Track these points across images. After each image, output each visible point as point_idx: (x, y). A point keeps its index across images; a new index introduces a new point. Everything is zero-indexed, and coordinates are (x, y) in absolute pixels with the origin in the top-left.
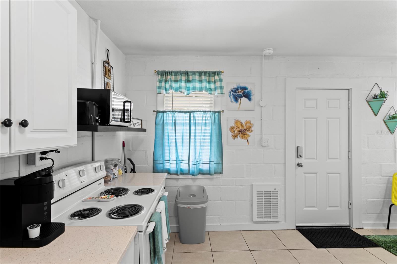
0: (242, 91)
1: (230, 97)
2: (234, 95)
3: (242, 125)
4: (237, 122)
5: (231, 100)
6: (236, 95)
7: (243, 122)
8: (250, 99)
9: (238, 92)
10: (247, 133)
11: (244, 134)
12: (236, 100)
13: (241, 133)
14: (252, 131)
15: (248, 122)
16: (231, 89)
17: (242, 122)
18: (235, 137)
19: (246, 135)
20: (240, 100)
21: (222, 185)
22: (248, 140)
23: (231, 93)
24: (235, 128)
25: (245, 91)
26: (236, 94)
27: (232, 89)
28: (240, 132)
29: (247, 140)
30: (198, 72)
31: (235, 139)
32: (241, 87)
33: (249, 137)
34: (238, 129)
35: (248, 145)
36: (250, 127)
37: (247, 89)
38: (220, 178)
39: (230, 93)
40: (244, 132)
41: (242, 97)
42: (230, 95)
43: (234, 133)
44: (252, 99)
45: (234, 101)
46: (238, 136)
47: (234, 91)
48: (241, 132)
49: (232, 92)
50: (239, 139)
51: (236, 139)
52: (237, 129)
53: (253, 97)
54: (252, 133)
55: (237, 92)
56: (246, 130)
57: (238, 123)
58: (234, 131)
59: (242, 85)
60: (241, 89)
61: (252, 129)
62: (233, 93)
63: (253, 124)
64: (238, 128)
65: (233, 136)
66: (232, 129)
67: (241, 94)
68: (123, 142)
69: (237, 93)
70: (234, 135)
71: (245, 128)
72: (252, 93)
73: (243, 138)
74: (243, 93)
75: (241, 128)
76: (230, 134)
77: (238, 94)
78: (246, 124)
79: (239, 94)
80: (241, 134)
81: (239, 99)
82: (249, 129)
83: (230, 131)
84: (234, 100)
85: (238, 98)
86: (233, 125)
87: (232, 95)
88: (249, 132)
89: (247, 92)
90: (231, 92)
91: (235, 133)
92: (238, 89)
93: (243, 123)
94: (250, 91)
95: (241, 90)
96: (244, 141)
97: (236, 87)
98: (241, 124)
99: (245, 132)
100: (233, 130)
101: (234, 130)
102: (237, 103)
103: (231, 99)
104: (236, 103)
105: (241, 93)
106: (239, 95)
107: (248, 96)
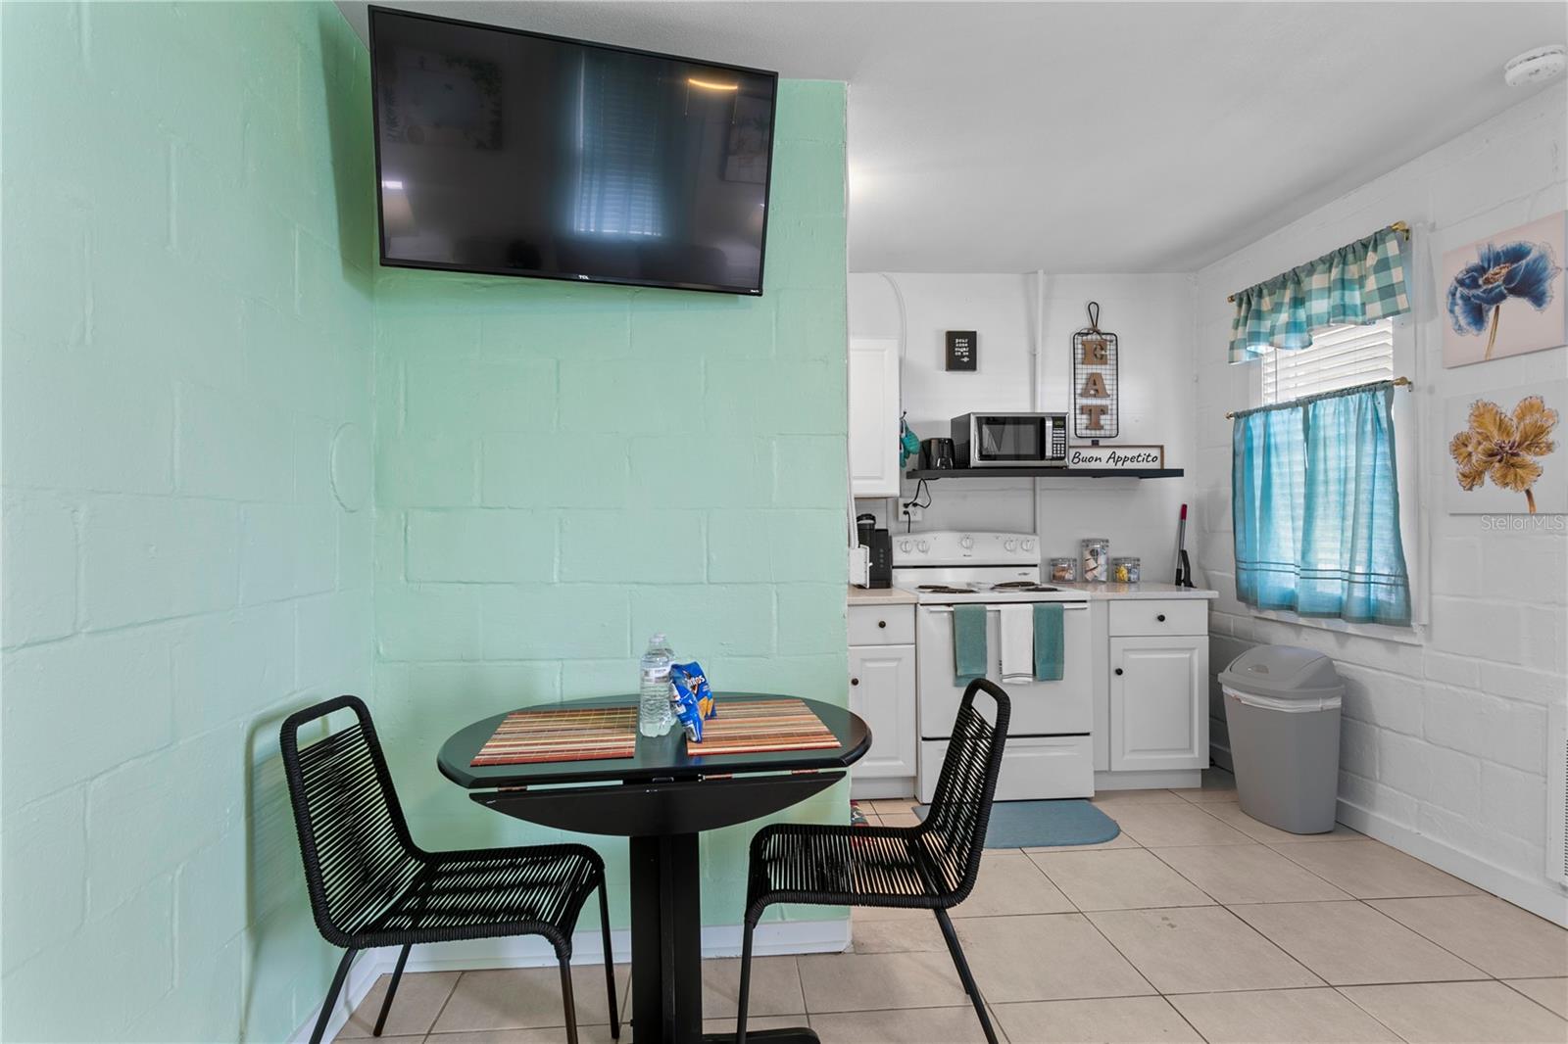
0: (1504, 271)
1: (1452, 311)
2: (1466, 299)
3: (1502, 427)
4: (1483, 412)
5: (1457, 321)
6: (1477, 297)
7: (1509, 408)
8: (1538, 299)
9: (1487, 281)
10: (1529, 458)
11: (1513, 465)
12: (1477, 316)
13: (1500, 461)
14: (1549, 447)
15: (1532, 406)
16: (1456, 279)
17: (1504, 411)
18: (1471, 479)
19: (1523, 467)
20: (1492, 313)
21: (1428, 679)
22: (1533, 492)
23: (1458, 295)
24: (1474, 441)
25: (1515, 265)
26: (1479, 292)
27: (1460, 276)
28: (1492, 455)
29: (1528, 492)
30: (1322, 260)
31: (1470, 489)
32: (1498, 253)
33: (1535, 478)
34: (1486, 445)
35: (1532, 512)
36: (1541, 431)
37: (1528, 253)
38: (1420, 646)
39: (1454, 295)
40: (1513, 455)
41: (1502, 297)
42: (1454, 304)
43: (1470, 461)
44: (1547, 294)
45: (1469, 324)
46: (1487, 477)
47: (1467, 281)
48: (1499, 457)
49: (1460, 289)
50: (1490, 490)
51: (1475, 488)
52: (1479, 443)
53: (1554, 285)
54: (1550, 455)
55: (1480, 282)
56: (1520, 445)
57: (1488, 419)
58: (1470, 454)
59: (1500, 245)
60: (1497, 262)
61: (1551, 437)
62: (1466, 291)
63: (1553, 415)
64: (1487, 438)
65: (1464, 475)
66: (1460, 445)
67: (1499, 286)
68: (1184, 507)
69: (1480, 286)
70: (1467, 470)
71: (1517, 437)
72: (1551, 266)
73: (1507, 484)
74: (1509, 279)
75: (1497, 438)
76: (1453, 468)
77: (1484, 292)
78: (1521, 418)
79: (1490, 286)
80: (1497, 465)
81: (1489, 310)
82: (1535, 439)
83: (1452, 456)
84: (1470, 320)
85: (1484, 306)
86: (1464, 427)
87: (1459, 302)
88: (1536, 454)
89: (1527, 265)
90: (1456, 289)
91: (1474, 461)
92: (1486, 266)
93: (1509, 415)
94: (1542, 257)
95: (1497, 269)
96: (1513, 498)
97: (1474, 260)
98: (1501, 420)
99: (1516, 455)
100: (1463, 449)
101: (1470, 449)
102: (1483, 332)
103: (1456, 317)
104: (1475, 332)
105: (1500, 282)
106: (1492, 290)
107: (1529, 284)
